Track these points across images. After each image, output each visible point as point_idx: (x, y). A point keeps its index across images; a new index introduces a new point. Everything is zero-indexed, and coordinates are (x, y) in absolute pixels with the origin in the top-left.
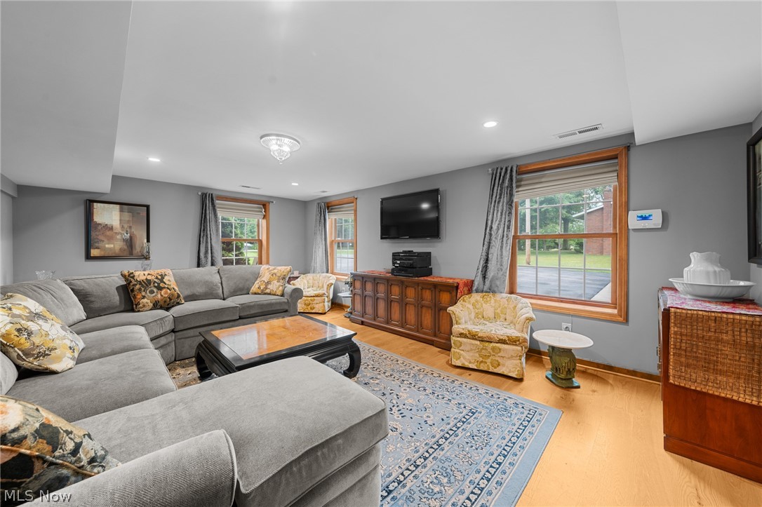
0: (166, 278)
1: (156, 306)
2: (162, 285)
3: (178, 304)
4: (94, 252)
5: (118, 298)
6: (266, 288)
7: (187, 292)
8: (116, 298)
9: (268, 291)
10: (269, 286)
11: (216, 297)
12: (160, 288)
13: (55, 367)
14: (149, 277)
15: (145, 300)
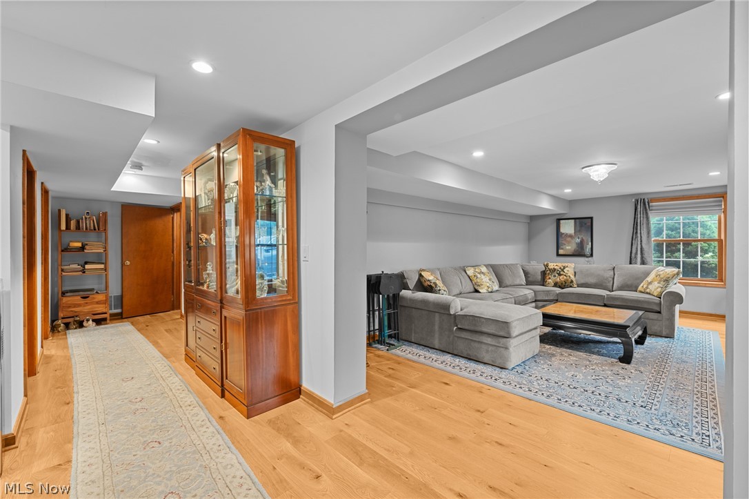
0: (567, 269)
1: (556, 285)
2: (562, 273)
3: (571, 287)
4: (561, 252)
5: (540, 277)
6: (647, 288)
7: (582, 281)
8: (539, 277)
9: (648, 290)
10: (650, 287)
11: (605, 288)
12: (560, 275)
13: (480, 291)
14: (556, 267)
15: (550, 280)
